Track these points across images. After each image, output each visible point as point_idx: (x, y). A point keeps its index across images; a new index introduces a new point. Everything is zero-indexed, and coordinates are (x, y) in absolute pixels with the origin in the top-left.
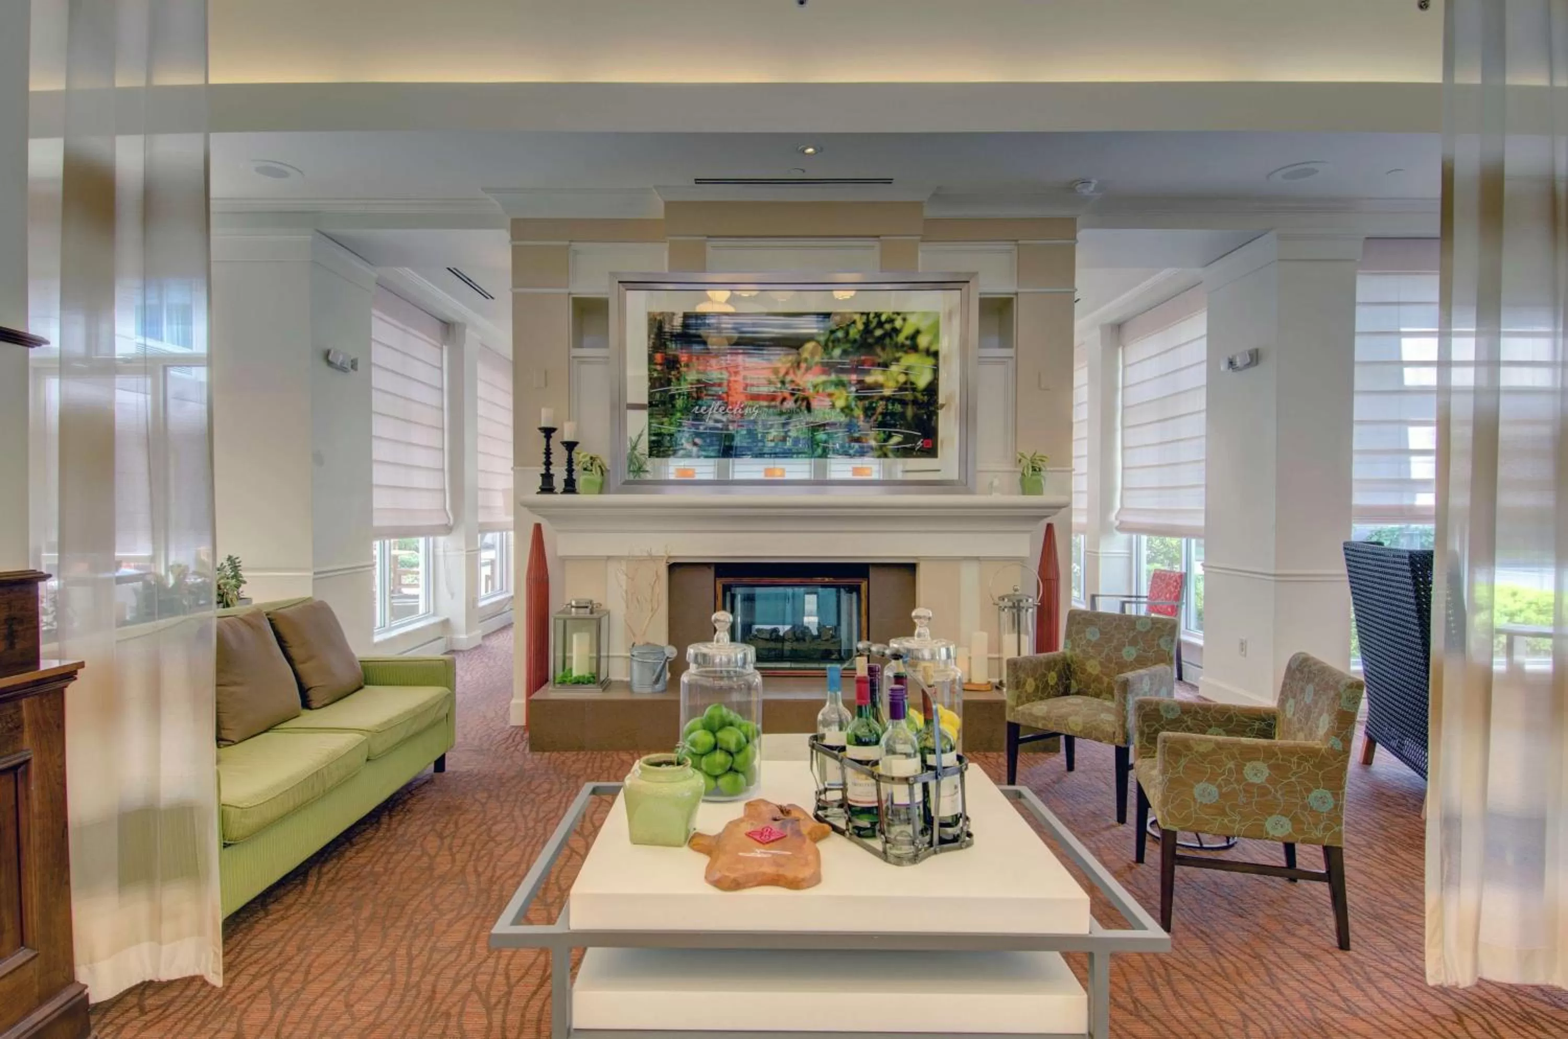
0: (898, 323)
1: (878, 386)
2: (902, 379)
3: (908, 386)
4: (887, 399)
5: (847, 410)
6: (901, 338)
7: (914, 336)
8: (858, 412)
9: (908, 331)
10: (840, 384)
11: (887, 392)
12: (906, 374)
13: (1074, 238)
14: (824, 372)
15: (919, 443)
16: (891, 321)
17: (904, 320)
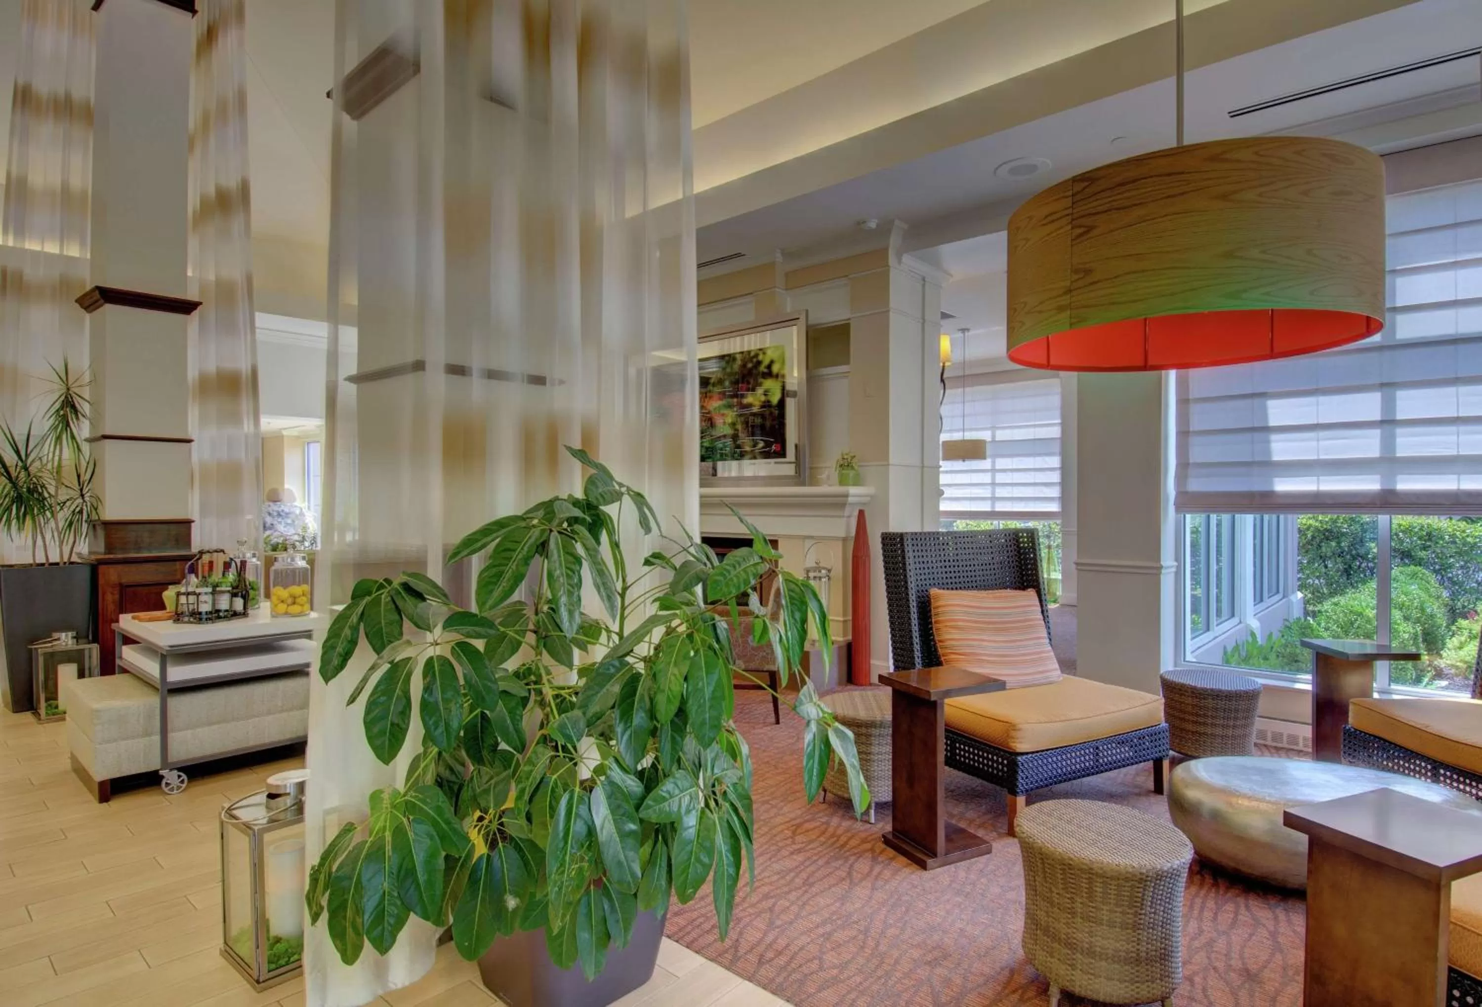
0: (761, 357)
1: (750, 406)
2: (763, 398)
3: (767, 405)
4: (754, 415)
5: (733, 424)
6: (762, 368)
7: (769, 367)
8: (739, 427)
9: (766, 362)
10: (730, 406)
11: (755, 410)
12: (765, 395)
13: (888, 266)
14: (720, 399)
15: (774, 447)
16: (757, 355)
17: (764, 353)
